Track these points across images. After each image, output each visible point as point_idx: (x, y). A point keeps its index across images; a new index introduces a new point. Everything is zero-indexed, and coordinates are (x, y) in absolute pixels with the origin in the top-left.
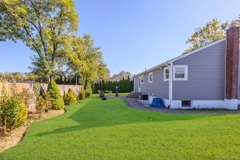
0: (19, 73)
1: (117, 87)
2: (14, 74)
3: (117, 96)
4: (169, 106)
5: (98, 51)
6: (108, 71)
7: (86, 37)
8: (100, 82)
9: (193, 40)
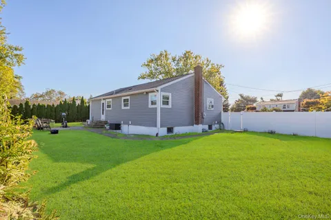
1: (64, 114)
3: (66, 126)
4: (157, 134)
9: (148, 65)
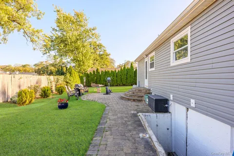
0: (28, 65)
2: (24, 66)
5: (93, 32)
6: (112, 61)
7: (77, 15)
8: (94, 71)
